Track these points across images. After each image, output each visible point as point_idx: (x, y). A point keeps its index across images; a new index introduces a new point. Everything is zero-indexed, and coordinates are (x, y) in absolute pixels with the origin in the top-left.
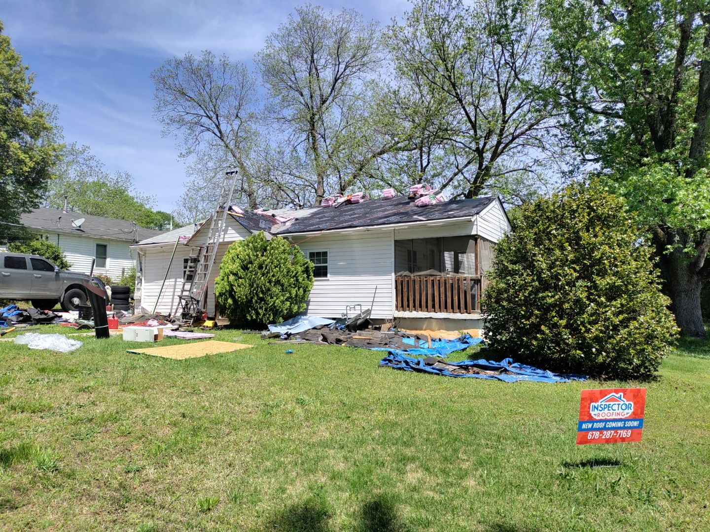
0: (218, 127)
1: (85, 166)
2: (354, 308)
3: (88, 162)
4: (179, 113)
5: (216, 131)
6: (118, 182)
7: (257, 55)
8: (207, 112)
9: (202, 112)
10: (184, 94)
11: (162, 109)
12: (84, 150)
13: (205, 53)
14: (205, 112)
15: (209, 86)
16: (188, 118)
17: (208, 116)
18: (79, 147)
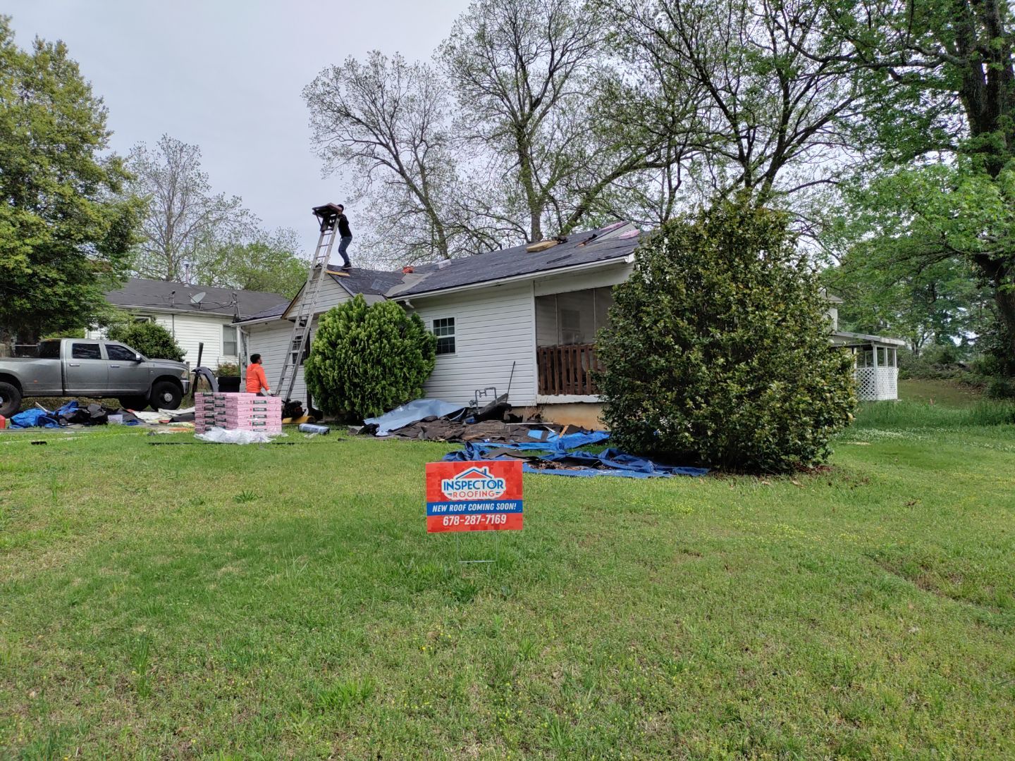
0: (396, 158)
1: (237, 224)
2: (485, 393)
3: (239, 219)
4: (344, 143)
5: (393, 163)
6: (280, 243)
7: (437, 50)
8: (381, 137)
9: (374, 139)
10: (348, 115)
11: (322, 139)
12: (235, 202)
13: (373, 54)
14: (378, 138)
15: (381, 101)
16: (357, 148)
17: (381, 143)
18: (228, 199)
